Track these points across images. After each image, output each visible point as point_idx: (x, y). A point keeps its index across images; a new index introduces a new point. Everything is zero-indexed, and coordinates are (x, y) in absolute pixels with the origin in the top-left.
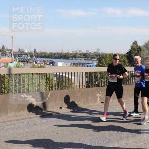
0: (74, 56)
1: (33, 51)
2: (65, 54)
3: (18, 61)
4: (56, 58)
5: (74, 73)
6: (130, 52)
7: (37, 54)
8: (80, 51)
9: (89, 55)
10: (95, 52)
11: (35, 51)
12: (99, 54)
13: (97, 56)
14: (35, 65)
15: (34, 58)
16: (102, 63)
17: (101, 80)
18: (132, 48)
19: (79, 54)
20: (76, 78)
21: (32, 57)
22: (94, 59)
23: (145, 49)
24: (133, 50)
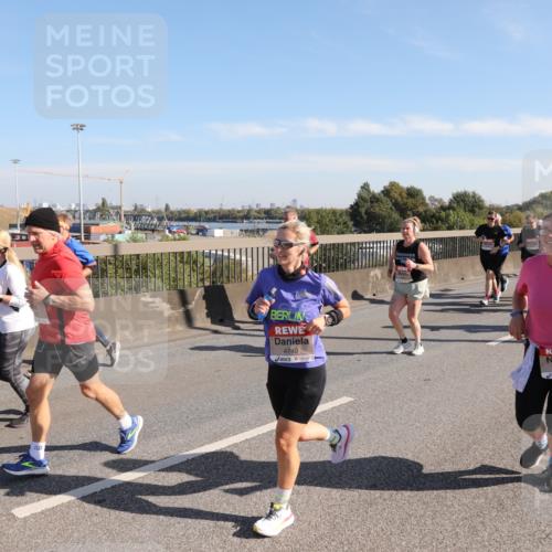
0: (246, 216)
1: (163, 207)
3: (133, 228)
4: (209, 220)
6: (356, 204)
7: (172, 213)
8: (257, 205)
9: (276, 212)
11: (167, 207)
14: (168, 237)
15: (165, 222)
18: (360, 196)
19: (256, 211)
20: (250, 259)
21: (161, 219)
23: (384, 199)
24: (362, 202)
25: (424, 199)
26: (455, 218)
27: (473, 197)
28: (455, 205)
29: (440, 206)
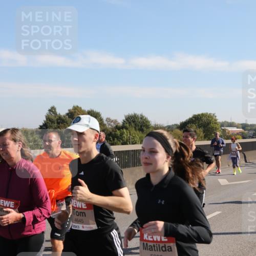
6: (45, 125)
18: (48, 118)
24: (50, 123)
26: (129, 136)
27: (141, 118)
28: (128, 125)
29: (115, 126)
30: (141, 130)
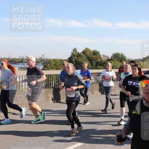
2: (12, 60)
5: (20, 76)
6: (71, 57)
8: (26, 57)
10: (40, 58)
12: (44, 59)
13: (42, 61)
16: (48, 67)
17: (52, 82)
18: (72, 54)
19: (26, 59)
22: (40, 64)
23: (83, 55)
24: (73, 56)
25: (100, 56)
26: (114, 64)
27: (121, 55)
28: (114, 59)
29: (107, 59)
30: (121, 61)
